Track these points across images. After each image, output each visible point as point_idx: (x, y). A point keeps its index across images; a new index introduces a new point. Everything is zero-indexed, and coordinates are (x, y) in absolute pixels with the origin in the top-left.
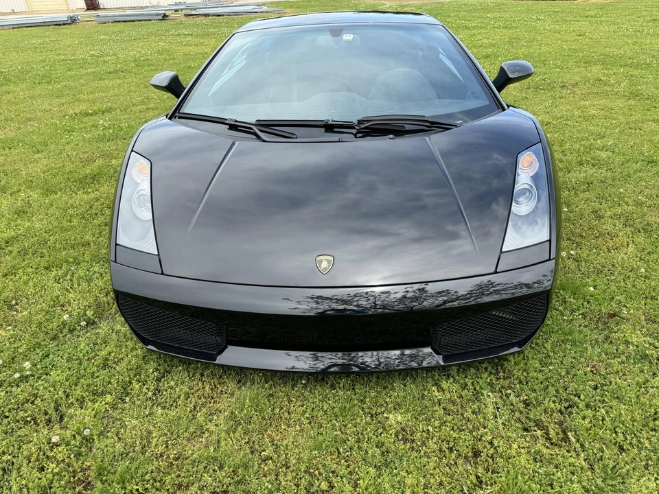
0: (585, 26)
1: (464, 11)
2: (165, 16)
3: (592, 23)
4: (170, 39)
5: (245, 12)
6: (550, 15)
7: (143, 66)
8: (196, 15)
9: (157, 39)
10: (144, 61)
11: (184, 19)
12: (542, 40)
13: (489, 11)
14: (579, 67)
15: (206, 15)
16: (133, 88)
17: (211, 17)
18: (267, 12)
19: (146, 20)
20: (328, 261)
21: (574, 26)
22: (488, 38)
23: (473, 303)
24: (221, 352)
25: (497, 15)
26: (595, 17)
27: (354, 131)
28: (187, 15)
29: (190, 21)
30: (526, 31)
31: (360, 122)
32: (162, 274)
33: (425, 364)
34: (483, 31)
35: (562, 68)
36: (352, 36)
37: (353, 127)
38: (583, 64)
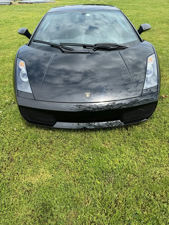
0: (162, 9)
1: (121, 3)
2: (11, 3)
3: (164, 8)
4: (15, 12)
5: (41, 2)
6: (150, 5)
7: (8, 23)
8: (23, 3)
9: (10, 12)
10: (8, 21)
11: (18, 4)
12: (147, 14)
13: (130, 3)
14: (159, 24)
15: (27, 3)
16: (6, 31)
17: (28, 4)
18: (49, 2)
19: (4, 5)
20: (89, 94)
21: (159, 9)
22: (129, 13)
23: (130, 106)
24: (55, 124)
25: (132, 4)
26: (166, 5)
27: (93, 48)
28: (19, 3)
29: (20, 5)
30: (142, 11)
31: (95, 45)
32: (35, 99)
33: (114, 126)
34: (127, 10)
35: (154, 24)
36: (89, 14)
37: (93, 47)
38: (161, 23)
